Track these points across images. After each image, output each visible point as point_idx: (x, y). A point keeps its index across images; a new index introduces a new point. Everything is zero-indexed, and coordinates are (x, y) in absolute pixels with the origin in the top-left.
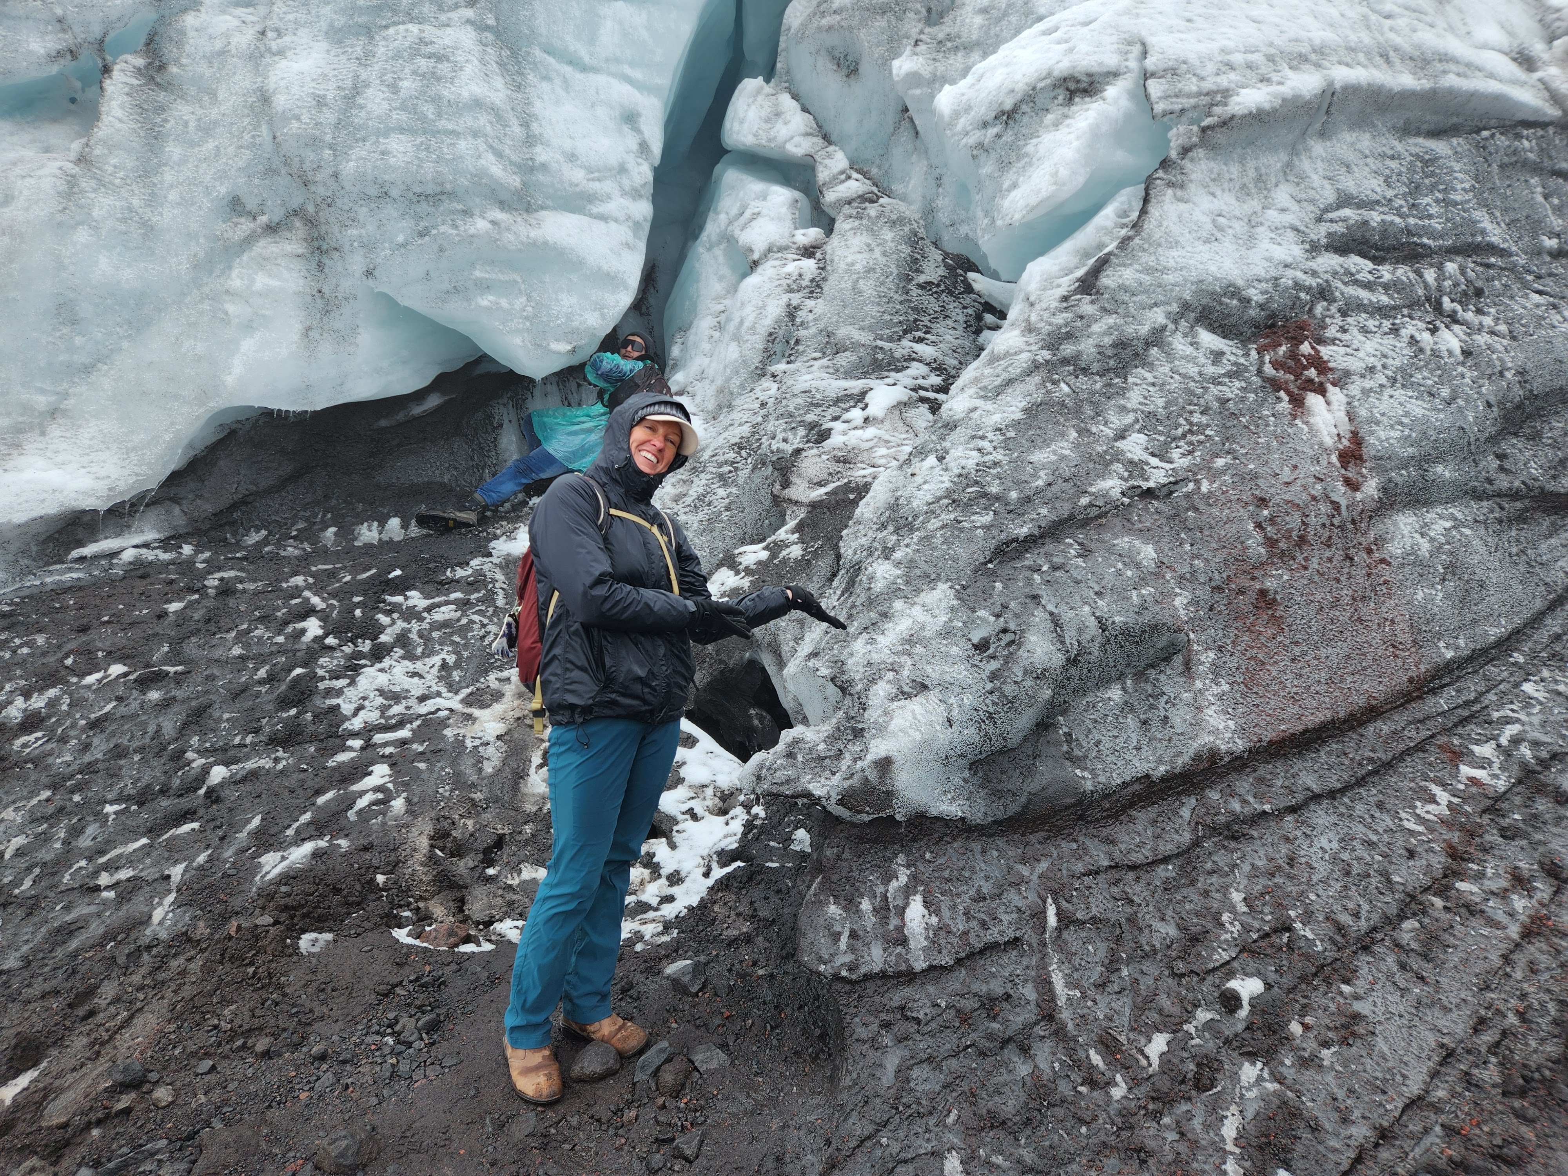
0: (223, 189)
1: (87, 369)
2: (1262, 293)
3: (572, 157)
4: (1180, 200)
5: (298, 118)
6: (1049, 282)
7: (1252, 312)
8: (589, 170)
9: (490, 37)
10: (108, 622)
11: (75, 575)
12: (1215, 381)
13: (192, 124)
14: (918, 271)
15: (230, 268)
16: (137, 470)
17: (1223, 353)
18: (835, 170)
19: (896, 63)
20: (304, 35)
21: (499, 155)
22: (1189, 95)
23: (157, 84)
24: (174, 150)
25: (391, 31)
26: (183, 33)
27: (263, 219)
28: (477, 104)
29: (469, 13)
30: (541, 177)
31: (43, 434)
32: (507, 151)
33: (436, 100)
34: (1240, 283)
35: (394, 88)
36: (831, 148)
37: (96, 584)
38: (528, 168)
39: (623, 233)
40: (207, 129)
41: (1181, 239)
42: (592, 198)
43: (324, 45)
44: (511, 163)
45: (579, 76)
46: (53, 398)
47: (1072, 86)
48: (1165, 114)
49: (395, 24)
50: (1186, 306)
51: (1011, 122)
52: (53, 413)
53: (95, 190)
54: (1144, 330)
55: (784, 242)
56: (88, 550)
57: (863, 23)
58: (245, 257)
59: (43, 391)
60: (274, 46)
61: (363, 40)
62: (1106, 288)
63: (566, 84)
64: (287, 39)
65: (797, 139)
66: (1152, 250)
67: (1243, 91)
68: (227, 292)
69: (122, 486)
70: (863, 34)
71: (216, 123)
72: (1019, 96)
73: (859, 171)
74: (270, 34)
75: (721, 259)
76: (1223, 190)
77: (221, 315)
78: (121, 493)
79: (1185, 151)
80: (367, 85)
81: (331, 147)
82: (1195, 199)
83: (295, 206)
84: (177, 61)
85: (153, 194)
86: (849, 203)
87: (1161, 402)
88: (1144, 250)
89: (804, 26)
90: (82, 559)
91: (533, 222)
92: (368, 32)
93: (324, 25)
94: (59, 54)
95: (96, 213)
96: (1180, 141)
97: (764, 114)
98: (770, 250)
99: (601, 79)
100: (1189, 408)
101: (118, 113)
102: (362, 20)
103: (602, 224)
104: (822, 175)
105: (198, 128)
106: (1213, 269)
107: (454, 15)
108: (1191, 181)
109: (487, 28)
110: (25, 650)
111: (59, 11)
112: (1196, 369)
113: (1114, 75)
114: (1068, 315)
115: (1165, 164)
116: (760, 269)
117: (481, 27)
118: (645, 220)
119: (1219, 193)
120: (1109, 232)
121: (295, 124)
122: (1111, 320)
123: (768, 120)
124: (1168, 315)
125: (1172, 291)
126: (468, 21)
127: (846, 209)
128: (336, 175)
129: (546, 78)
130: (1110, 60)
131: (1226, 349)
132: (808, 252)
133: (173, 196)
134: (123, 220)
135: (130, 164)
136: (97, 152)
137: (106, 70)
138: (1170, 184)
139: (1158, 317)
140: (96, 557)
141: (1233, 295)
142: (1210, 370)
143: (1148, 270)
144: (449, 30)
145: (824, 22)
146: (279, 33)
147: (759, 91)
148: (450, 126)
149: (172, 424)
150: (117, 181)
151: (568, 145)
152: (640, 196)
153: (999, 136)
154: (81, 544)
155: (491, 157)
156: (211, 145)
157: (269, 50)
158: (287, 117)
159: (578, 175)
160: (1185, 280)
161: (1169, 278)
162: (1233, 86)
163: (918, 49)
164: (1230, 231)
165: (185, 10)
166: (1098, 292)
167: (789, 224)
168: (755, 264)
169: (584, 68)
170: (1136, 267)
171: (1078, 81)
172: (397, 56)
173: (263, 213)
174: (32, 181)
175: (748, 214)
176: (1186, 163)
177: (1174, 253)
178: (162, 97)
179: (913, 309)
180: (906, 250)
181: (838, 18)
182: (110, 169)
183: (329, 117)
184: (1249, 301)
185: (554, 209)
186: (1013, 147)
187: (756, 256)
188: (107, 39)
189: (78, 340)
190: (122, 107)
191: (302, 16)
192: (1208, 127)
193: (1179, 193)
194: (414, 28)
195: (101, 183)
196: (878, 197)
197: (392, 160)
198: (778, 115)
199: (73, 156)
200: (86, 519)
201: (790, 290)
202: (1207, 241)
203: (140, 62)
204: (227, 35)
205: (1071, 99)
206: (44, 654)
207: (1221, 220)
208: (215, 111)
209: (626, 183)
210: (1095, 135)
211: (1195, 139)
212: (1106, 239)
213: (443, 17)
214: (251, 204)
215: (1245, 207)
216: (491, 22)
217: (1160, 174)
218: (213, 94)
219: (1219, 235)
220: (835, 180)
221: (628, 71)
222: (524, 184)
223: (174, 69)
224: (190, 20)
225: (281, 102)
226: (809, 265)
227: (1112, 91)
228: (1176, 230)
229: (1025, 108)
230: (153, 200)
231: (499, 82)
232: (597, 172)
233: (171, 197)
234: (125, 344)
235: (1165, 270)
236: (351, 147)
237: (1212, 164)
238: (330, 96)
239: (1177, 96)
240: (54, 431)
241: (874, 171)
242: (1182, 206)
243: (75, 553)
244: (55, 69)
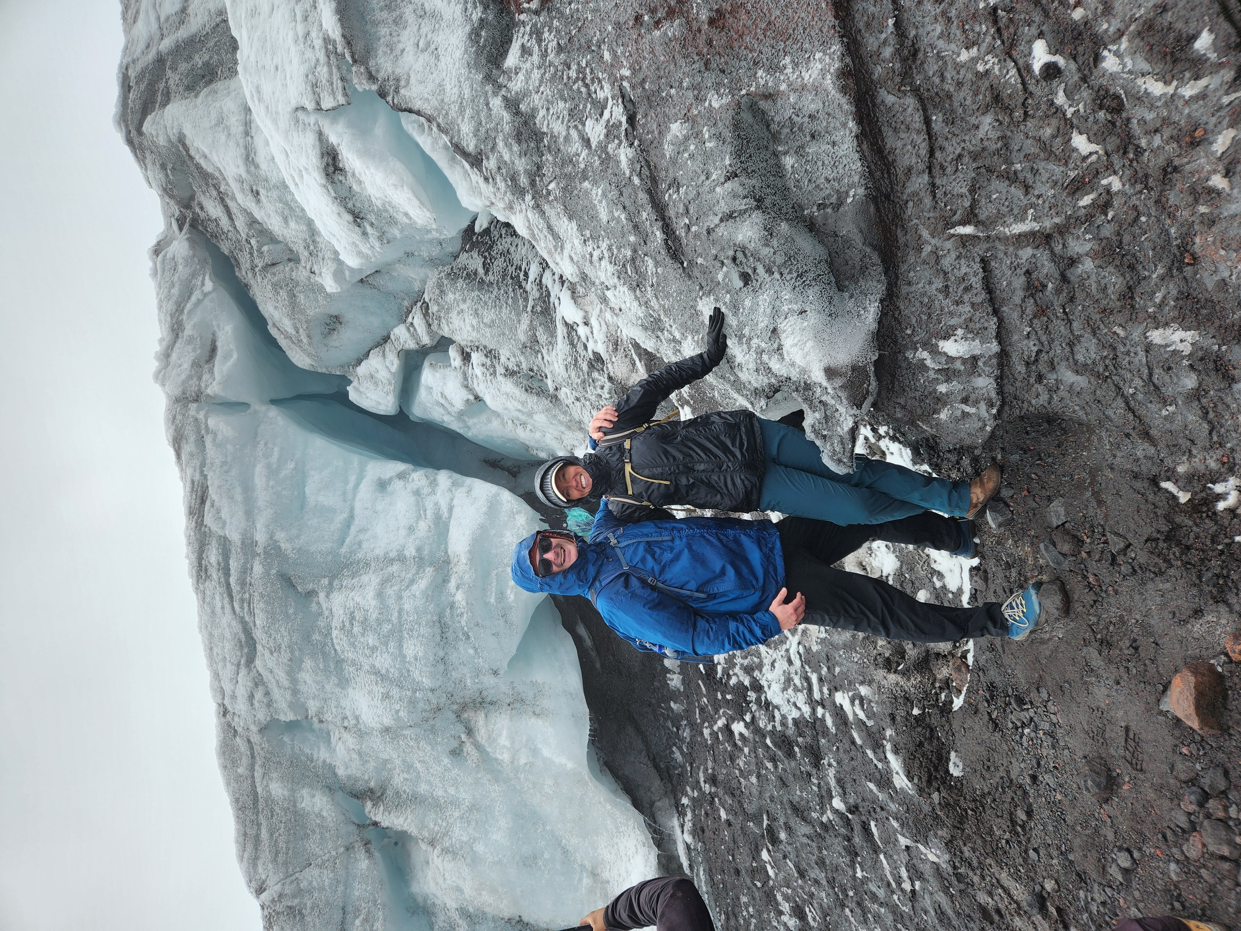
0: (446, 761)
1: (565, 852)
2: (476, 8)
3: (411, 529)
4: (408, 81)
5: (398, 712)
6: (475, 190)
7: (490, 18)
8: (419, 517)
9: (336, 583)
10: (733, 856)
11: (702, 873)
12: (544, 55)
13: (406, 776)
14: (476, 273)
15: (496, 759)
16: (631, 827)
17: (523, 45)
18: (407, 335)
19: (329, 290)
20: (343, 703)
21: (412, 582)
22: (331, 74)
23: (382, 795)
24: (423, 788)
25: (337, 647)
26: (349, 777)
27: (464, 737)
28: (380, 595)
29: (322, 595)
30: (426, 552)
31: (608, 882)
32: (410, 576)
33: (379, 622)
34: (468, 28)
35: (374, 649)
36: (392, 337)
37: (708, 860)
38: (420, 561)
39: (460, 494)
40: (409, 767)
41: (437, 82)
42: (438, 517)
43: (350, 690)
44: (417, 573)
45: (356, 522)
46: (585, 874)
47: (331, 169)
48: (345, 95)
49: (333, 645)
50: (488, 78)
51: (361, 216)
52: (594, 875)
53: (451, 838)
54: (507, 116)
55: (460, 376)
56: (685, 863)
57: (303, 312)
58: (489, 750)
59: (580, 880)
60: (353, 722)
61: (344, 665)
62: (476, 146)
63: (363, 530)
64: (348, 714)
65: (388, 364)
66: (446, 107)
67: (325, 26)
68: (512, 762)
69: (641, 838)
70: (311, 313)
71: (404, 761)
72: (342, 210)
73: (407, 317)
74: (346, 724)
75: (475, 420)
76: (399, 42)
77: (527, 768)
78: (647, 839)
79: (372, 78)
80: (374, 666)
81: (415, 692)
82: (406, 69)
83: (454, 716)
84: (367, 782)
85: (451, 803)
86: (430, 325)
87: (561, 104)
88: (447, 114)
89: (309, 355)
90: (691, 867)
91: (456, 560)
92: (339, 662)
93: (337, 690)
94: (368, 851)
95: (465, 839)
96: (364, 82)
97: (372, 387)
98: (467, 387)
99: (358, 506)
100: (565, 80)
101: (401, 820)
102: (332, 667)
103: (455, 510)
104: (411, 345)
105: (408, 772)
106: (458, 54)
107: (324, 606)
108: (393, 72)
109: (331, 583)
110: (751, 909)
111: (342, 850)
112: (536, 71)
113: (320, 135)
114: (498, 179)
115: (382, 94)
116: (481, 395)
117: (330, 589)
118: (450, 477)
119: (400, 46)
120: (435, 141)
121: (401, 714)
122: (501, 144)
123: (376, 384)
124: (495, 94)
125: (476, 91)
126: (327, 596)
127: (435, 327)
128: (432, 690)
129: (360, 544)
130: (310, 139)
131: (519, 43)
132: (466, 357)
133: (452, 791)
134: (469, 822)
135: (433, 816)
136: (426, 834)
137: (375, 824)
138: (397, 91)
139: (496, 103)
140: (690, 859)
141: (478, 35)
142: (536, 58)
143: (462, 111)
144: (334, 610)
145: (305, 341)
146: (345, 718)
147: (357, 390)
148: (396, 614)
149: (600, 803)
150: (444, 824)
151: (403, 532)
152: (435, 480)
153: (372, 224)
154: (681, 866)
155: (414, 587)
156: (418, 765)
157: (356, 725)
158: (398, 719)
159: (423, 526)
160: (467, 79)
161: (467, 92)
162: (321, 35)
163: (317, 272)
164: (429, 36)
165: (335, 774)
166: (480, 154)
167: (448, 371)
168: (477, 398)
169: (351, 517)
170: (459, 121)
171: (328, 165)
172: (353, 645)
173: (460, 737)
174: (447, 875)
175: (442, 401)
176: (381, 75)
177: (448, 88)
178: (390, 792)
179: (503, 280)
180: (460, 283)
181: (301, 330)
182: (437, 828)
183: (395, 692)
184: (481, 20)
185: (446, 544)
186: (379, 214)
187: (472, 398)
188: (357, 822)
189: (546, 856)
190: (398, 817)
191: (333, 704)
192: (353, 57)
193: (402, 83)
194: (335, 633)
195: (446, 834)
196: (424, 302)
197: (420, 654)
198: (372, 377)
199: (430, 849)
200: (664, 861)
201: (494, 373)
202: (437, 58)
203: (369, 804)
204: (349, 750)
205: (341, 170)
206: (754, 898)
207: (421, 44)
208: (397, 761)
209: (426, 490)
210: (365, 153)
211: (362, 69)
212: (441, 143)
213: (326, 613)
214: (455, 744)
215: (410, 21)
216: (326, 581)
217: (389, 99)
218: (386, 761)
219: (433, 47)
220: (414, 335)
221: (351, 486)
222: (431, 564)
223: (372, 784)
224: (341, 772)
225: (388, 721)
226: (476, 357)
227: (333, 139)
228: (430, 87)
229: (350, 205)
230: (455, 803)
231: (365, 578)
232: (420, 510)
233: (453, 793)
234: (548, 828)
235: (461, 96)
236: (414, 680)
237: (380, 52)
238: (382, 690)
239: (332, 84)
240: (606, 875)
241: (406, 303)
242: (413, 80)
243: (687, 871)
244: (377, 854)
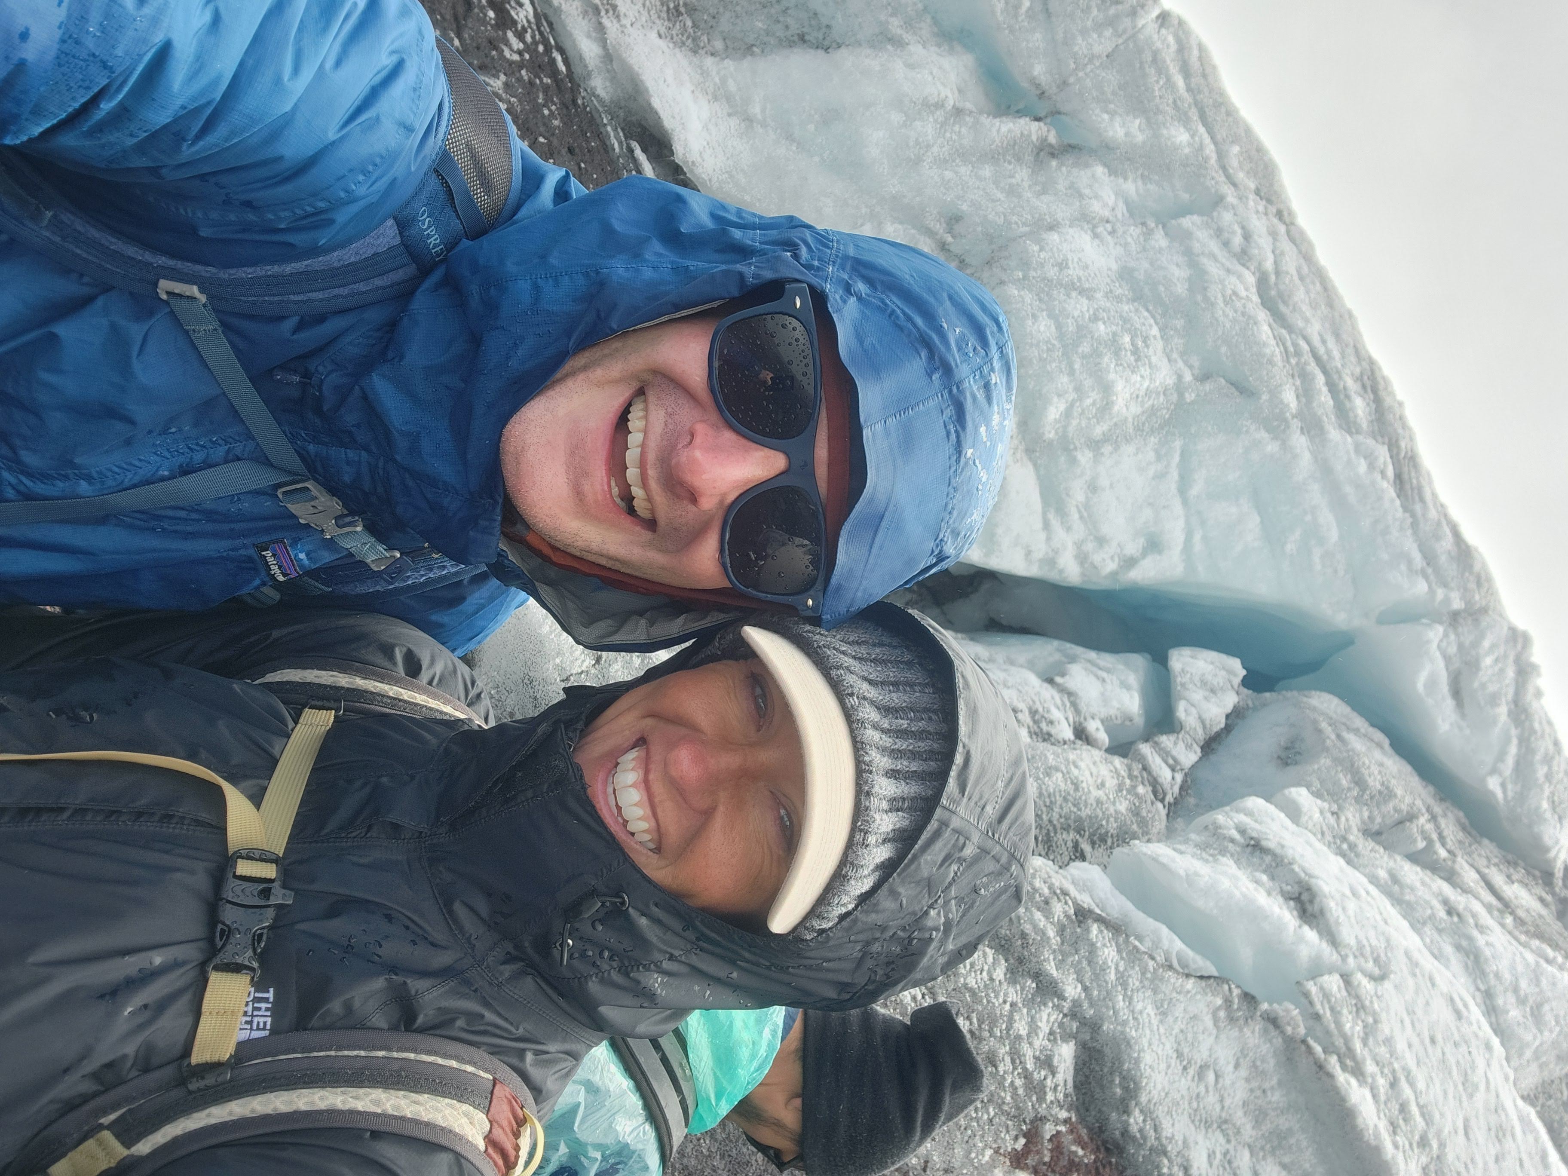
0: (964, 207)
1: (790, 137)
2: (1141, 1131)
3: (1093, 488)
4: (1216, 1020)
5: (1042, 249)
6: (1085, 886)
7: (1114, 1116)
8: (1087, 506)
9: (1174, 398)
10: (580, 168)
11: (616, 146)
12: (1015, 1056)
13: (1013, 181)
15: (901, 223)
16: (715, 180)
17: (1054, 1074)
18: (1175, 753)
19: (1303, 791)
20: (1120, 250)
21: (1068, 414)
22: (1339, 1024)
23: (1038, 154)
24: (987, 171)
25: (1146, 314)
26: (1087, 166)
27: (950, 239)
28: (1107, 389)
29: (1188, 377)
30: (1063, 459)
31: (729, 115)
32: (1074, 422)
33: (1096, 353)
34: (1143, 1099)
35: (1095, 318)
36: (1198, 749)
37: (612, 162)
38: (1067, 445)
39: (1040, 550)
40: (1012, 191)
41: (1170, 1019)
42: (1062, 512)
43: (1114, 267)
44: (1065, 427)
45: (1174, 487)
46: (759, 117)
47: (1305, 897)
48: (1306, 995)
49: (1153, 317)
50: (1093, 1026)
51: (1249, 849)
53: (936, 121)
54: (1051, 968)
56: (639, 153)
57: (1337, 761)
58: (913, 231)
59: (763, 110)
61: (1130, 295)
62: (1088, 931)
63: (1160, 476)
65: (1194, 711)
66: (1146, 983)
67: (1367, 1092)
68: (880, 223)
69: (699, 171)
70: (1325, 761)
71: (1020, 196)
72: (1278, 851)
73: (1184, 780)
74: (1109, 227)
75: (1051, 658)
76: (1247, 1080)
77: (860, 222)
78: (692, 171)
79: (1273, 1021)
80: (1089, 298)
81: (1025, 277)
82: (1223, 1037)
83: (967, 260)
84: (1062, 164)
85: (945, 161)
86: (1144, 769)
89: (1314, 709)
90: (631, 151)
91: (1018, 455)
92: (1137, 297)
93: (1132, 264)
94: (1038, 86)
96: (1281, 1013)
97: (1209, 677)
98: (1070, 694)
99: (1178, 508)
100: (974, 1015)
101: (1004, 129)
102: (1146, 290)
103: (1039, 525)
104: (1166, 741)
105: (1011, 186)
106: (1148, 1058)
107: (1180, 364)
108: (1241, 1030)
111: (1071, 80)
112: (1023, 1032)
113: (1334, 941)
115: (1249, 999)
116: (1046, 685)
117: (1180, 387)
118: (1061, 571)
119: (1243, 1072)
120: (1157, 944)
121: (1036, 248)
122: (1051, 933)
123: (1204, 683)
124: (1076, 1003)
125: (1107, 1008)
126: (1180, 377)
127: (1137, 767)
128: (1002, 283)
130: (1348, 935)
131: (1060, 1077)
134: (917, 143)
135: (965, 142)
136: (968, 119)
137: (1038, 119)
138: (1228, 1002)
139: (1072, 990)
140: (635, 161)
141: (1126, 1089)
142: (1028, 1053)
143: (1122, 980)
144: (1165, 360)
145: (1324, 725)
146: (1113, 232)
147: (1230, 672)
148: (1077, 366)
149: (759, 200)
150: (948, 135)
151: (1104, 482)
152: (1082, 564)
154: (644, 150)
155: (1062, 407)
157: (1095, 227)
158: (1039, 241)
159: (1078, 495)
160: (1125, 1023)
161: (1121, 1003)
162: (1370, 1080)
164: (1202, 1089)
165: (1105, 165)
166: (1080, 922)
167: (1104, 713)
169: (1183, 490)
170: (1122, 964)
171: (1311, 902)
173: (954, 237)
174: (930, 79)
175: (1101, 673)
176: (1258, 1026)
177: (1150, 1010)
178: (1029, 158)
180: (1112, 827)
181: (1333, 737)
182: (957, 128)
183: (1052, 272)
184: (1127, 1112)
185: (1039, 477)
186: (1223, 852)
188: (1063, 117)
190: (1009, 131)
191: (1133, 247)
192: (1308, 1047)
193: (1222, 1014)
194: (1155, 331)
195: (943, 124)
196: (1162, 801)
197: (1030, 322)
198: (1213, 691)
199: (960, 105)
200: (666, 152)
201: (1032, 712)
202: (1180, 1055)
203: (1052, 138)
204: (1097, 197)
205: (1291, 899)
207: (1211, 1077)
208: (1029, 195)
209: (1090, 546)
210: (1255, 915)
211: (1289, 1030)
212: (1148, 943)
213: (1175, 356)
214: (958, 228)
215: (1240, 1113)
216: (1189, 397)
217: (1236, 992)
218: (1044, 192)
219: (1191, 1071)
220: (1165, 754)
221: (1197, 537)
222: (1050, 443)
223: (1054, 163)
224: (1100, 170)
225: (1054, 237)
226: (1065, 732)
227: (1310, 935)
228: (1179, 1011)
229: (1268, 859)
230: (942, 163)
231: (1135, 409)
232: (1088, 516)
234: (816, 159)
235: (1129, 999)
236: (1030, 291)
237: (1272, 1062)
238: (1071, 272)
239: (1332, 1009)
240: (734, 122)
241: (1191, 799)
242: (1208, 1021)
243: (635, 145)
244: (1025, 85)
